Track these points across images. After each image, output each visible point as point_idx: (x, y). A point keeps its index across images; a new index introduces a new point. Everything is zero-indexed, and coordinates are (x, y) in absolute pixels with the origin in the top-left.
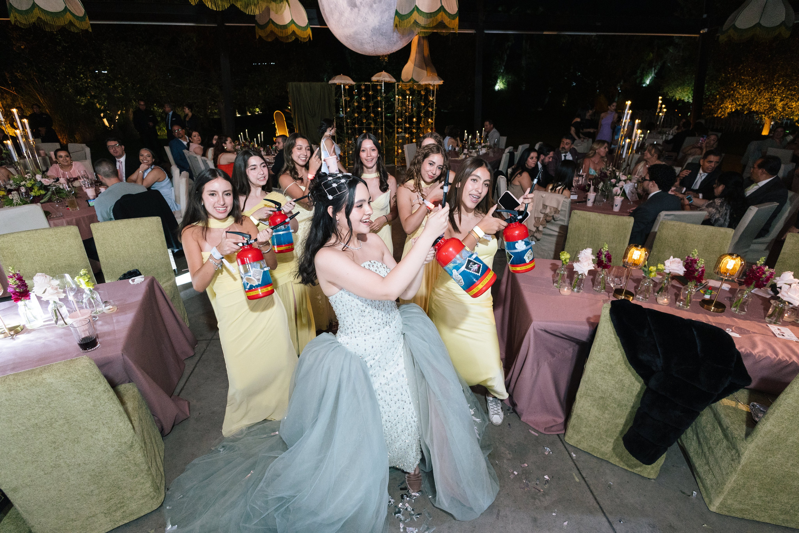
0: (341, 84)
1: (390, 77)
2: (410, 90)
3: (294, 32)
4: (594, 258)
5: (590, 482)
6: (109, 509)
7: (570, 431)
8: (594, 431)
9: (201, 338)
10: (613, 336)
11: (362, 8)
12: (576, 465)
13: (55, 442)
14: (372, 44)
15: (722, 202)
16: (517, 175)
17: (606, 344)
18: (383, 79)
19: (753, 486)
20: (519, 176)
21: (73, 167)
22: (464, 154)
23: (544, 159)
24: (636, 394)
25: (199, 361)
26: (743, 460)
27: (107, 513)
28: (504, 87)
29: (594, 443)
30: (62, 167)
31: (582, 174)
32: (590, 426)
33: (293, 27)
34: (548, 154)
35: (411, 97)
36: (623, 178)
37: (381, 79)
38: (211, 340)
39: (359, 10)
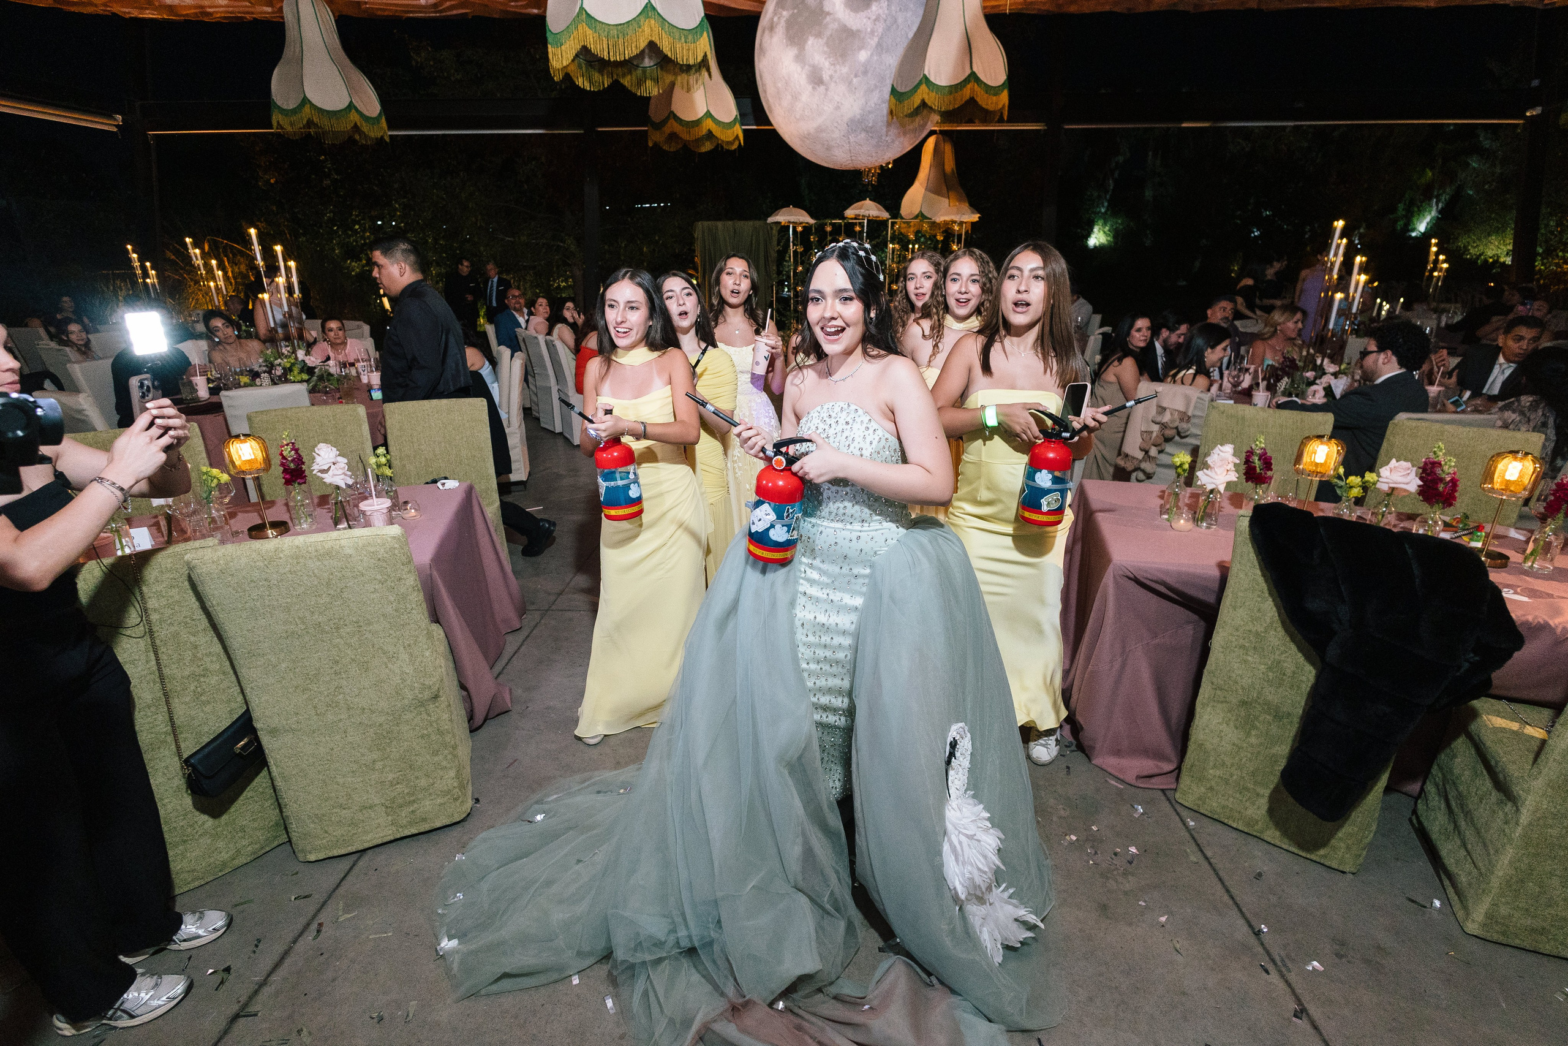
0: (790, 222)
1: (879, 210)
2: (915, 233)
3: (710, 134)
4: (1238, 462)
5: (1218, 866)
6: (393, 800)
7: (1185, 780)
8: (1232, 775)
9: (533, 607)
10: (1259, 572)
11: (833, 84)
12: (1193, 838)
13: (337, 662)
14: (847, 147)
15: (1534, 401)
16: (1114, 361)
17: (1246, 590)
18: (867, 213)
19: (1551, 874)
20: (1116, 363)
21: (348, 346)
23: (1169, 337)
24: (1308, 689)
25: (527, 637)
26: (1525, 818)
27: (391, 807)
28: (1107, 241)
29: (1231, 799)
30: (333, 345)
31: (1248, 366)
32: (1223, 764)
33: (709, 124)
34: (1177, 329)
35: (917, 246)
36: (1330, 368)
37: (862, 212)
38: (547, 611)
39: (827, 90)
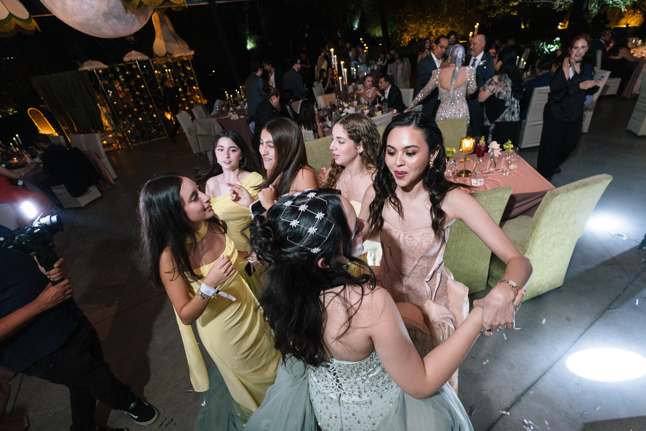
0: (93, 69)
2: (165, 64)
3: (17, 26)
14: (109, 27)
18: (136, 58)
22: (231, 112)
28: (255, 46)
33: (14, 20)
35: (169, 70)
36: (346, 105)
